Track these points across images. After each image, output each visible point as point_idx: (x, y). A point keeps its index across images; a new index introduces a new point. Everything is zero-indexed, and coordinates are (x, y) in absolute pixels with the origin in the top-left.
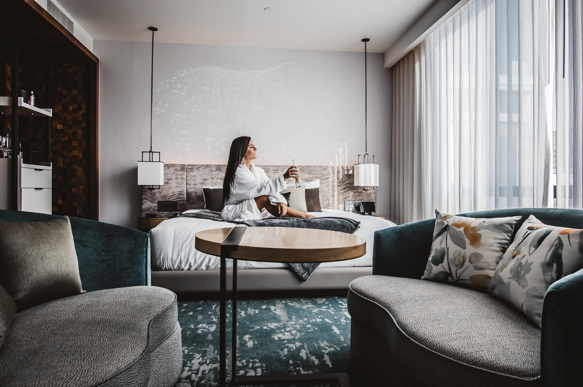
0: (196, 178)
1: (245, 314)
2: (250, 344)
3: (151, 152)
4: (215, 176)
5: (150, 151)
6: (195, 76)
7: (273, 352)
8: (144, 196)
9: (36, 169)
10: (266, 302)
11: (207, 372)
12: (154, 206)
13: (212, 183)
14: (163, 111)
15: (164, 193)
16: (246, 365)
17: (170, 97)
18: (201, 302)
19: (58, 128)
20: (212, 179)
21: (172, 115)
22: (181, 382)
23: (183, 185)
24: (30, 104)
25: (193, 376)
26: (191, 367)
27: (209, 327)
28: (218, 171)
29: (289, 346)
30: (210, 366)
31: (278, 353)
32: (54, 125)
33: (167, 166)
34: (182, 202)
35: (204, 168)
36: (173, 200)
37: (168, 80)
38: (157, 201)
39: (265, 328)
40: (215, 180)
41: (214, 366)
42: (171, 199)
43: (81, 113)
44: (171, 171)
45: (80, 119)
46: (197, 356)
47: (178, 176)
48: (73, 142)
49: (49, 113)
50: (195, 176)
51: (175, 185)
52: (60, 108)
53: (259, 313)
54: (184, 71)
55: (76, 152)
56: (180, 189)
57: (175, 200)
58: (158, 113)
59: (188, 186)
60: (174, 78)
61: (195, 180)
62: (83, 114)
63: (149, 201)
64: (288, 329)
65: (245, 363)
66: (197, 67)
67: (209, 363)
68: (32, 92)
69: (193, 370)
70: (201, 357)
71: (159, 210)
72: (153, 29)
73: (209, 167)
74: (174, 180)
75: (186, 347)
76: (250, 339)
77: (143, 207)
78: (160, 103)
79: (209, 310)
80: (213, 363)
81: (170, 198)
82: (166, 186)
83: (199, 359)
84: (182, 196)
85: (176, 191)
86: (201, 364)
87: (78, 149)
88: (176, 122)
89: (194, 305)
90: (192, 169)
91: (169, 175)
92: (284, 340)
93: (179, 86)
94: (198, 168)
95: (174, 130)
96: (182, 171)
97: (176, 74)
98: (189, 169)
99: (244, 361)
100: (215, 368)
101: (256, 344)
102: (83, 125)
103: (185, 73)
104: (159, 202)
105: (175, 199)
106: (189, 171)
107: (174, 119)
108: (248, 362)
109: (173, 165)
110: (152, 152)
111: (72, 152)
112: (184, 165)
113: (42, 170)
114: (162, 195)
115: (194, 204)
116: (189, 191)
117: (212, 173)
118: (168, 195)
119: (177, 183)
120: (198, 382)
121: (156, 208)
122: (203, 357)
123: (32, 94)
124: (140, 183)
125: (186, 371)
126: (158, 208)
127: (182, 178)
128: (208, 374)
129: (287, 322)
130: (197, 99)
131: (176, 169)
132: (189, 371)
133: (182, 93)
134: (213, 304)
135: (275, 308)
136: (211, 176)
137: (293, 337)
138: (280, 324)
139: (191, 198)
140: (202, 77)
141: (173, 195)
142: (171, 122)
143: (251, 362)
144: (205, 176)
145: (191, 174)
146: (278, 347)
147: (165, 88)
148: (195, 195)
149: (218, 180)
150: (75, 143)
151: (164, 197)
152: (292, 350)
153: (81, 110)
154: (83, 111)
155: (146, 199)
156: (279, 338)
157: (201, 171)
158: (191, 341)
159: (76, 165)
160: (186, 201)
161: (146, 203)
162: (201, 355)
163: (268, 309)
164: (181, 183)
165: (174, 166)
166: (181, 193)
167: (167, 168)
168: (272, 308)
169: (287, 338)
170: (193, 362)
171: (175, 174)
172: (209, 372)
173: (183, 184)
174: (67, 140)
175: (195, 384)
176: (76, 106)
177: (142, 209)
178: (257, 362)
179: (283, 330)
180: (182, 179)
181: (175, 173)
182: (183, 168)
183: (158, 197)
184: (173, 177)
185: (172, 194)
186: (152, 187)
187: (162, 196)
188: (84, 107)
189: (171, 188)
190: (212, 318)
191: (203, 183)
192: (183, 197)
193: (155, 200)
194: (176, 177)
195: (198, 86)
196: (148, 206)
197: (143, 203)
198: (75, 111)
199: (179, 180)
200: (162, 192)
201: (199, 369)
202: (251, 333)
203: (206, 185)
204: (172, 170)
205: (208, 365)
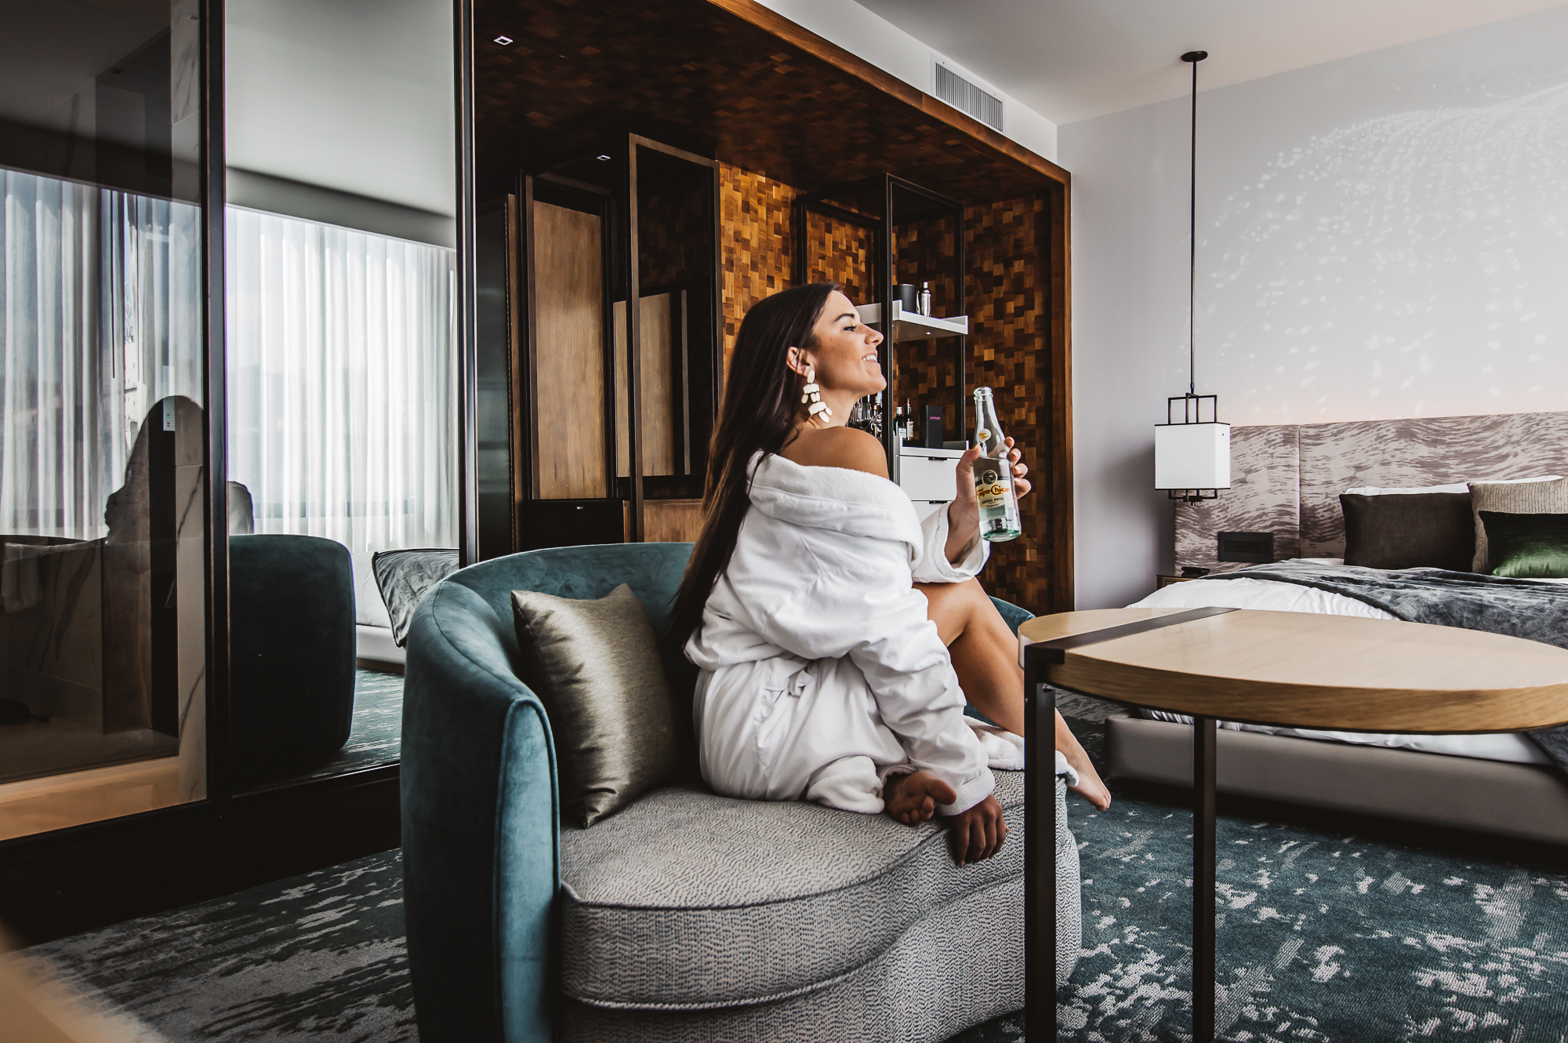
0: (1331, 465)
1: (1371, 887)
2: (1325, 972)
3: (1192, 397)
4: (1393, 456)
5: (1190, 396)
6: (1328, 158)
7: (1383, 1017)
8: (1180, 519)
9: (931, 458)
10: (1473, 869)
11: (1148, 1003)
12: (1207, 547)
13: (1383, 477)
14: (1233, 277)
15: (1235, 510)
16: (1269, 1023)
17: (1253, 234)
18: (1256, 827)
19: (986, 359)
20: (1383, 464)
21: (1259, 287)
22: (1071, 1004)
23: (1289, 487)
24: (922, 314)
25: (1110, 1000)
26: (1116, 978)
27: (1233, 895)
28: (1402, 441)
29: (1457, 1015)
30: (1167, 991)
31: (1399, 1023)
32: (976, 353)
33: (1240, 434)
34: (1287, 536)
35: (1355, 432)
36: (1261, 531)
37: (1247, 188)
38: (1214, 532)
39: (1410, 941)
40: (1394, 468)
41: (1178, 994)
42: (1254, 528)
43: (1032, 315)
44: (1256, 448)
45: (1031, 330)
46: (1152, 957)
47: (1276, 461)
48: (1016, 387)
49: (959, 325)
50: (1328, 458)
51: (1268, 485)
52: (988, 310)
53: (1422, 894)
54: (1296, 150)
55: (1024, 411)
56: (1281, 499)
57: (1267, 531)
58: (1219, 286)
59: (1306, 490)
60: (1266, 177)
61: (1327, 470)
62: (1036, 317)
63: (1194, 530)
64: (1491, 966)
65: (1270, 1017)
66: (1336, 130)
67: (1170, 985)
68: (926, 285)
69: (1117, 988)
70: (1159, 962)
71: (1220, 558)
72: (1194, 57)
73: (1373, 428)
74: (1265, 470)
75: (1138, 929)
76: (1336, 958)
77: (1179, 547)
78: (1226, 256)
79: (1265, 852)
80: (1180, 988)
81: (1251, 525)
82: (1241, 491)
83: (1152, 966)
84: (1287, 519)
85: (1270, 502)
86: (1147, 979)
87: (1026, 403)
88: (1273, 303)
89: (1231, 830)
90: (1317, 437)
91: (1250, 459)
92: (1450, 993)
93: (1281, 197)
94: (1335, 435)
95: (1267, 327)
96: (1288, 446)
97: (1270, 164)
98: (1308, 437)
99: (1271, 1011)
100: (1179, 1002)
101: (1344, 979)
102: (1038, 344)
103: (1296, 157)
104: (1221, 536)
105: (1266, 527)
106: (1308, 444)
107: (1267, 295)
108: (1281, 1017)
109: (1260, 430)
110: (1197, 397)
111: (1014, 412)
112: (1294, 426)
113: (945, 459)
114: (1229, 515)
115: (1325, 541)
116: (1309, 503)
117: (1381, 447)
118: (1246, 516)
119: (1272, 480)
120: (1111, 1018)
121: (1214, 553)
122: (1163, 965)
123: (926, 289)
124: (1161, 483)
125: (1101, 982)
126: (1219, 552)
127: (1289, 466)
128: (1148, 1008)
129: (1505, 943)
130: (1336, 227)
131: (1268, 441)
132: (1107, 985)
133: (1289, 217)
134: (1289, 839)
135: (1492, 891)
136: (1380, 457)
137: (1490, 994)
138: (1473, 944)
139: (1316, 524)
140: (1350, 155)
141: (1260, 516)
142: (1259, 305)
143: (1290, 1019)
144: (1360, 458)
145: (1316, 452)
146: (1410, 1007)
147: (1238, 212)
148: (1327, 515)
149: (1404, 468)
150: (1020, 391)
151: (1237, 520)
152: (1455, 1029)
153: (1033, 308)
154: (1037, 311)
155: (1184, 525)
156: (1437, 984)
157: (1347, 442)
158: (1161, 917)
159: (1024, 443)
160: (1300, 531)
161: (1185, 537)
162: (1163, 957)
163: (1466, 892)
164: (1284, 481)
165: (1263, 433)
166: (1284, 510)
167: (1242, 438)
168: (1482, 891)
169: (1468, 990)
170: (1131, 968)
171: (1266, 455)
172: (1155, 1004)
173: (1290, 481)
174: (1003, 386)
175: (1101, 1019)
176: (1020, 300)
177: (1176, 553)
178: (1309, 1026)
179: (1468, 965)
180: (1286, 468)
181: (1266, 452)
182: (1290, 436)
183: (1220, 522)
184: (1261, 463)
185: (1258, 513)
186: (1198, 493)
187: (1230, 519)
188: (1038, 300)
189: (1256, 494)
190: (1261, 875)
191: (1352, 479)
192: (1291, 521)
193: (1210, 530)
194: (1268, 462)
195: (1337, 184)
196: (1192, 547)
197: (1179, 536)
198: (1020, 312)
199: (1279, 473)
200: (1228, 508)
201: (1134, 989)
202: (1349, 944)
203: (1362, 484)
204: (1257, 443)
205: (1163, 988)
